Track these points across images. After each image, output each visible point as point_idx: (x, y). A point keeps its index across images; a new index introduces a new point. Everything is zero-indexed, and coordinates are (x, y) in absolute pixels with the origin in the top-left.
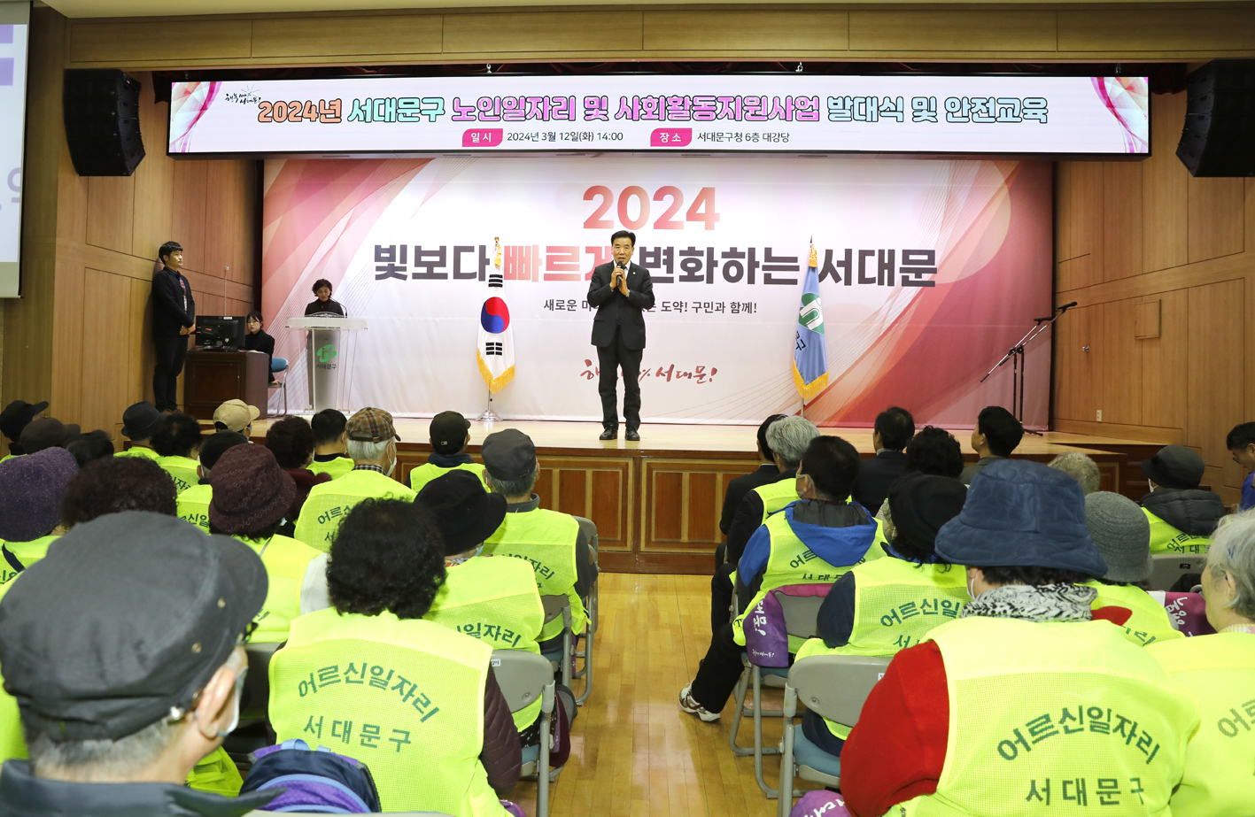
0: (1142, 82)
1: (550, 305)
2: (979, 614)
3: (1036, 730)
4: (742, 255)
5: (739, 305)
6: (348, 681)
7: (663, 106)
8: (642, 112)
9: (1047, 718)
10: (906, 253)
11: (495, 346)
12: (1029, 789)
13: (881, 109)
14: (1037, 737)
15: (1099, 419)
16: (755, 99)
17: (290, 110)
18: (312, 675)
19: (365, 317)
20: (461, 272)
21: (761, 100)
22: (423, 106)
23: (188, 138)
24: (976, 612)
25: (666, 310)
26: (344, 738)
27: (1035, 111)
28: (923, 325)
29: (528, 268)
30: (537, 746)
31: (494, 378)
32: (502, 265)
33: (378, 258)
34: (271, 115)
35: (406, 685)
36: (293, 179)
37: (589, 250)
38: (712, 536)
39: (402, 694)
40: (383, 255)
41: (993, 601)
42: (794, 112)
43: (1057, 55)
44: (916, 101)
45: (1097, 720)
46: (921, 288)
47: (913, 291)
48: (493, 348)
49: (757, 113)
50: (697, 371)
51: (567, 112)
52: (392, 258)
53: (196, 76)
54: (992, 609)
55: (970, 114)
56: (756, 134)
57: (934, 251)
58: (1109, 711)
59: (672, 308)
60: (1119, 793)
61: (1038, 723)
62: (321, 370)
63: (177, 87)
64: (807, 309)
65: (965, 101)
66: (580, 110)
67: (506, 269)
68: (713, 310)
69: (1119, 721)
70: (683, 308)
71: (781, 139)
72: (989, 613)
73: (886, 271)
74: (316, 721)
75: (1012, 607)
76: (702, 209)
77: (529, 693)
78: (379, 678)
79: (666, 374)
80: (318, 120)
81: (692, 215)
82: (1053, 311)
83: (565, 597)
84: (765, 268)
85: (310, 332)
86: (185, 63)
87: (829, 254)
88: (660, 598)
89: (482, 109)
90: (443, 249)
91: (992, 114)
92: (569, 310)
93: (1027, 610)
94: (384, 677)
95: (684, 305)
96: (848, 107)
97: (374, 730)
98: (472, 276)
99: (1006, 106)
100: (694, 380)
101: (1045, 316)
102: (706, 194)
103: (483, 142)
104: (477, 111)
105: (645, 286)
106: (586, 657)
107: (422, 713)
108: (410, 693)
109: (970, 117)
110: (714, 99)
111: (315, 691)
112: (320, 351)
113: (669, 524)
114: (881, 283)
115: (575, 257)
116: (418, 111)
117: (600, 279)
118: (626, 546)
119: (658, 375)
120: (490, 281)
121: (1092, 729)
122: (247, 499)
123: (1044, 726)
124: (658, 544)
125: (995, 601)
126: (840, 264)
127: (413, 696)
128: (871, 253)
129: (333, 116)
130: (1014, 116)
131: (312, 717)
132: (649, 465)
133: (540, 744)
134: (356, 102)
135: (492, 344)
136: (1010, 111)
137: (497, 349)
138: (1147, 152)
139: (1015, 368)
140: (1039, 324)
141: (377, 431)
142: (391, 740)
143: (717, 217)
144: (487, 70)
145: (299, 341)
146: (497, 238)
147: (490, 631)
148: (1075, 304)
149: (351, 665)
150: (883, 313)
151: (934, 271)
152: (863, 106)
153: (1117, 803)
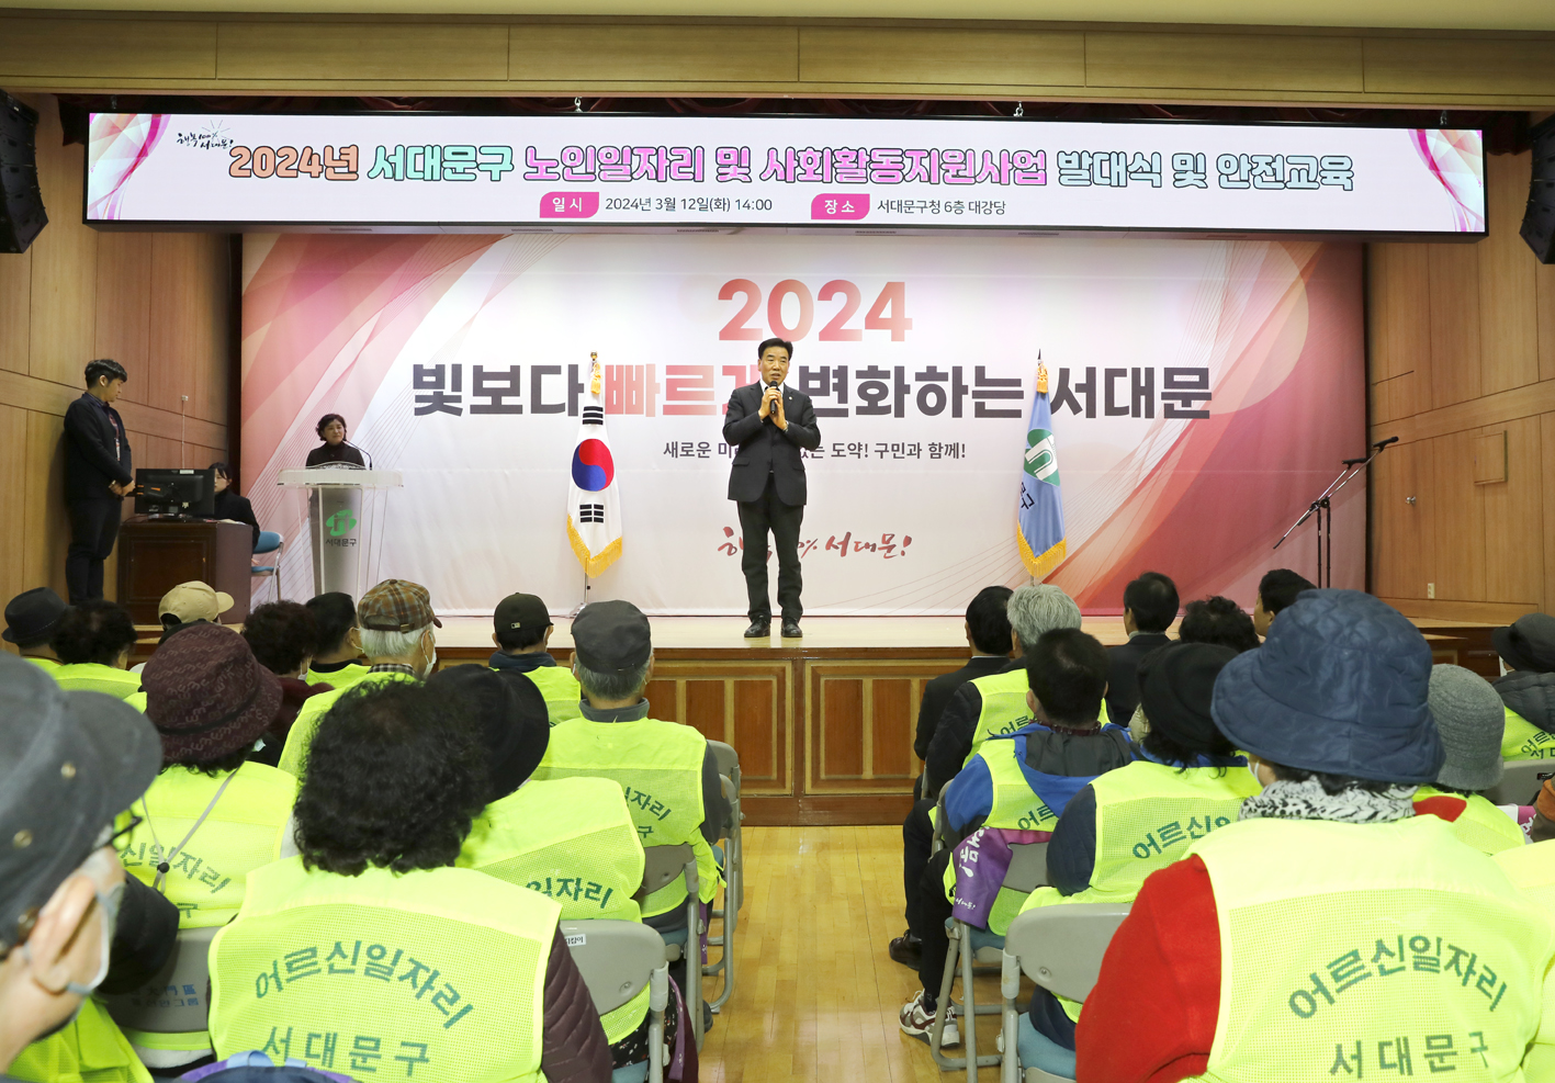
0: (1475, 137)
1: (672, 449)
2: (1264, 814)
3: (1341, 973)
4: (944, 377)
5: (941, 448)
6: (332, 970)
7: (829, 162)
8: (799, 170)
9: (1355, 954)
10: (1169, 373)
11: (593, 510)
12: (1334, 1058)
13: (1130, 169)
14: (1343, 983)
15: (1431, 596)
16: (957, 153)
17: (278, 160)
18: (275, 964)
19: (400, 470)
20: (543, 403)
21: (965, 154)
22: (480, 159)
23: (117, 198)
24: (1260, 810)
25: (838, 455)
26: (324, 1060)
27: (1336, 174)
28: (1194, 472)
29: (640, 397)
30: (645, 1063)
31: (592, 556)
32: (602, 392)
33: (418, 384)
34: (249, 166)
35: (421, 972)
36: (287, 268)
37: (727, 370)
38: (906, 767)
39: (415, 986)
40: (426, 379)
41: (1283, 796)
42: (1012, 172)
43: (1364, 98)
44: (1178, 159)
45: (1422, 955)
46: (1190, 420)
47: (1180, 424)
48: (590, 513)
49: (960, 173)
50: (884, 542)
51: (692, 170)
52: (440, 383)
53: (130, 104)
54: (1281, 808)
55: (1251, 177)
56: (959, 203)
57: (1207, 369)
58: (1439, 940)
59: (847, 452)
60: (1455, 1054)
61: (1343, 963)
62: (333, 548)
63: (98, 121)
64: (1035, 452)
65: (1244, 159)
66: (711, 168)
67: (608, 399)
68: (905, 455)
69: (1453, 953)
70: (863, 452)
71: (994, 210)
72: (1278, 812)
73: (1143, 398)
74: (281, 1034)
75: (1309, 806)
76: (886, 313)
77: (630, 983)
78: (379, 964)
79: (840, 547)
80: (322, 175)
81: (873, 321)
82: (1368, 450)
83: (687, 848)
84: (976, 394)
85: (315, 492)
86: (109, 83)
87: (1064, 374)
88: (835, 859)
89: (568, 163)
90: (515, 370)
91: (1279, 178)
92: (699, 456)
93: (1329, 810)
94: (387, 961)
95: (864, 447)
96: (1085, 165)
97: (372, 1044)
98: (558, 409)
99: (1299, 167)
100: (880, 554)
101: (1357, 457)
102: (892, 291)
103: (569, 212)
104: (562, 166)
105: (806, 417)
106: (724, 945)
107: (446, 1013)
108: (428, 985)
109: (1251, 181)
110: (900, 152)
111: (280, 988)
112: (332, 519)
113: (845, 754)
114: (1136, 414)
115: (708, 381)
116: (474, 165)
117: (742, 406)
118: (784, 787)
119: (828, 548)
120: (585, 415)
121: (1416, 966)
122: (199, 710)
123: (1351, 968)
124: (831, 782)
125: (1287, 796)
126: (1079, 388)
127: (432, 989)
128: (1122, 373)
129: (346, 170)
130: (1309, 181)
131: (274, 1029)
132: (814, 670)
133: (649, 1059)
134: (381, 150)
135: (589, 506)
136: (1303, 173)
137: (596, 513)
138: (1483, 230)
139: (1319, 529)
140: (1349, 468)
141: (406, 616)
142: (398, 1058)
143: (908, 324)
144: (576, 107)
145: (300, 506)
146: (594, 355)
147: (565, 887)
148: (1395, 439)
149: (338, 945)
150: (1140, 455)
151: (1208, 397)
152: (1106, 164)
153: (1453, 1068)
